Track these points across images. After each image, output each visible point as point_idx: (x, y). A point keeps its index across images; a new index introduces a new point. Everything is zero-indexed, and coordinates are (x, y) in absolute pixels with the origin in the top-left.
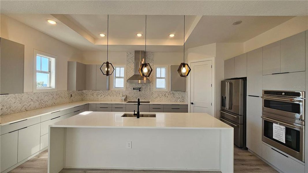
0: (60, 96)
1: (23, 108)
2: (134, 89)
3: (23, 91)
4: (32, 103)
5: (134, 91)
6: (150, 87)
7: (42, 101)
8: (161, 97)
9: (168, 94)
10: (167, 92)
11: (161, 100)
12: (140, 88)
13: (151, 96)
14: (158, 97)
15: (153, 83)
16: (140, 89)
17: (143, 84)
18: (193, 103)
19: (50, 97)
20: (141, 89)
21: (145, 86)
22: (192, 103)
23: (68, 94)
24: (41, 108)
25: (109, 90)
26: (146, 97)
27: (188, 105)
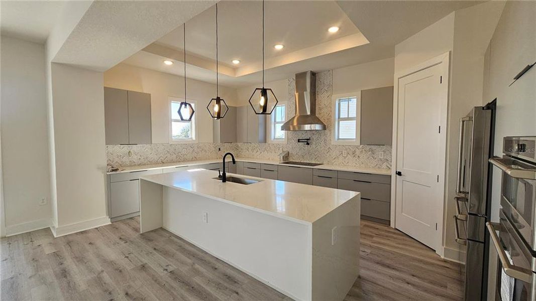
0: (203, 150)
1: (160, 160)
2: (299, 141)
3: (151, 142)
4: (168, 155)
5: (299, 145)
6: (325, 136)
7: (179, 154)
8: (345, 158)
9: (361, 150)
10: (357, 147)
11: (345, 164)
12: (307, 140)
13: (328, 155)
14: (341, 158)
15: (330, 131)
16: (307, 142)
17: (314, 132)
18: (402, 174)
19: (189, 149)
20: (309, 141)
21: (317, 136)
22: (399, 174)
23: (215, 148)
24: (179, 162)
25: (266, 142)
26: (318, 156)
27: (391, 176)
